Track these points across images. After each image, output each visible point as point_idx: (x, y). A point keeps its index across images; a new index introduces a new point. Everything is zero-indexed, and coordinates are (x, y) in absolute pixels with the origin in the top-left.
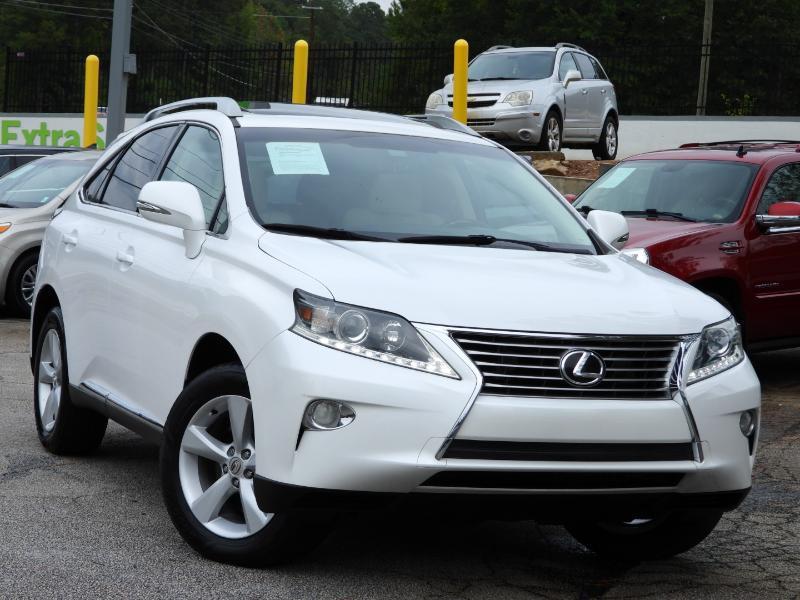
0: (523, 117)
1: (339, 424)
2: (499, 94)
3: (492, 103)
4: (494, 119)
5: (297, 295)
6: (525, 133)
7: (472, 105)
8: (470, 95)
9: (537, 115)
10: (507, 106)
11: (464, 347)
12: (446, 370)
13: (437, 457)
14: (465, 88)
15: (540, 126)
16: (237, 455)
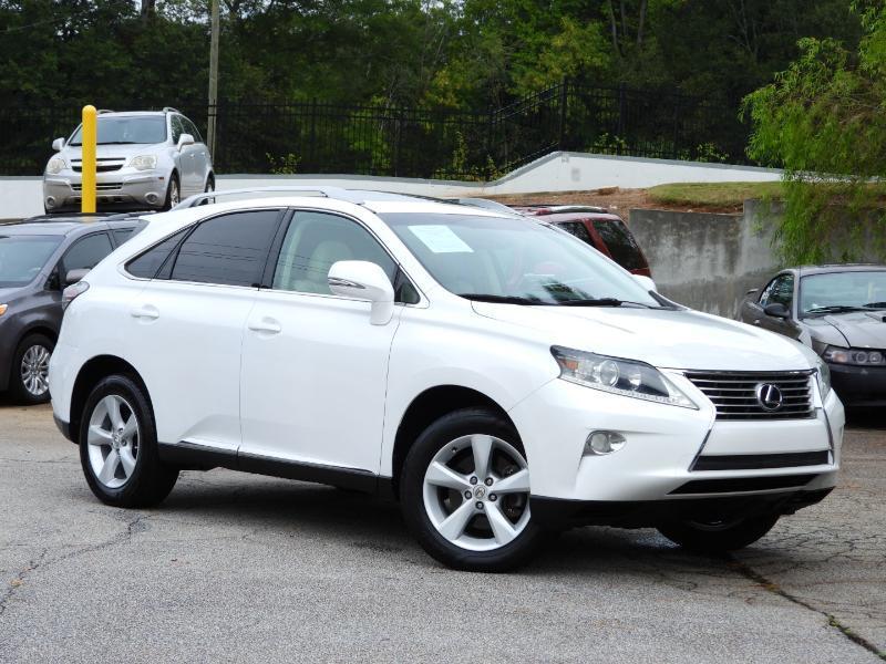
0: (150, 181)
1: (610, 450)
2: (124, 159)
3: (118, 167)
4: (121, 184)
5: (555, 351)
6: (151, 197)
7: (100, 169)
8: (98, 160)
9: (162, 178)
10: (133, 170)
11: (697, 384)
12: (686, 402)
13: (689, 471)
14: (94, 153)
15: (165, 189)
16: (480, 482)
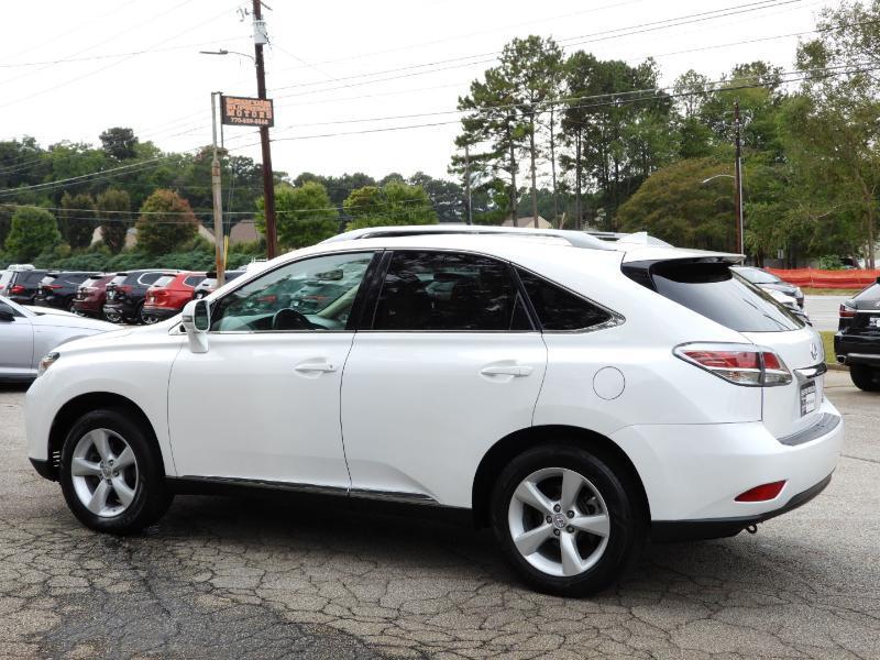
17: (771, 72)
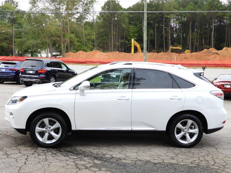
17: (16, 3)
